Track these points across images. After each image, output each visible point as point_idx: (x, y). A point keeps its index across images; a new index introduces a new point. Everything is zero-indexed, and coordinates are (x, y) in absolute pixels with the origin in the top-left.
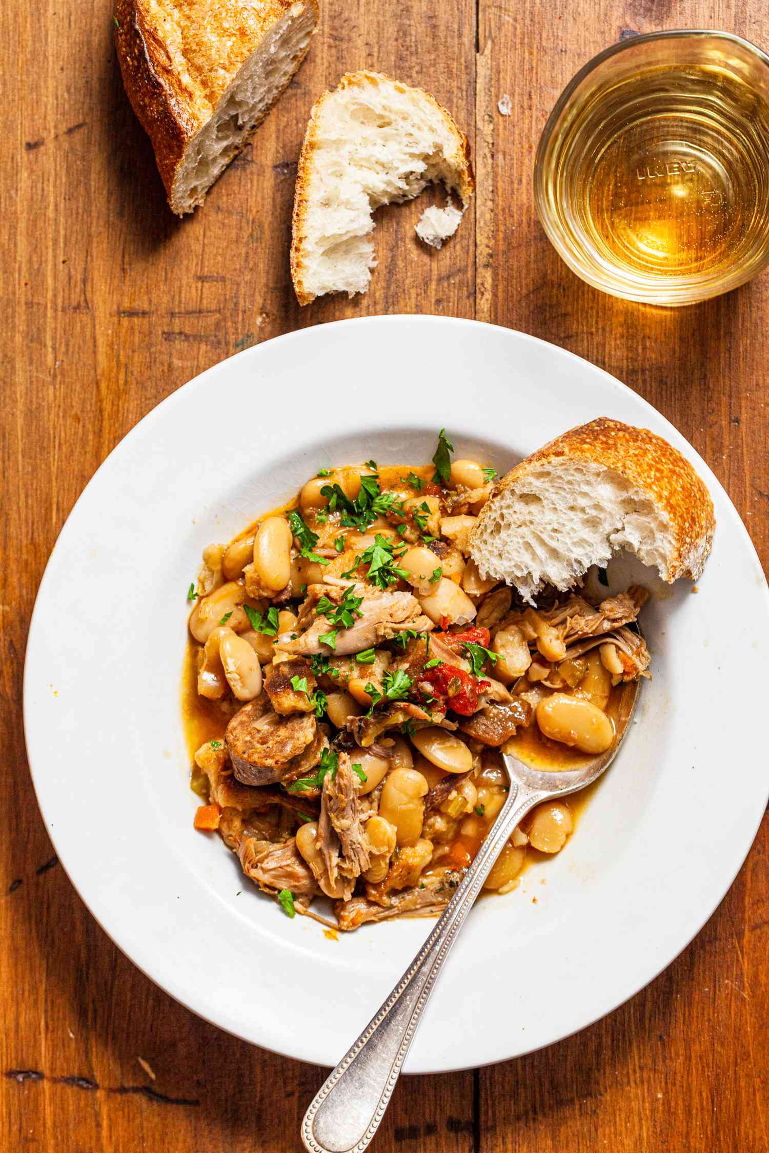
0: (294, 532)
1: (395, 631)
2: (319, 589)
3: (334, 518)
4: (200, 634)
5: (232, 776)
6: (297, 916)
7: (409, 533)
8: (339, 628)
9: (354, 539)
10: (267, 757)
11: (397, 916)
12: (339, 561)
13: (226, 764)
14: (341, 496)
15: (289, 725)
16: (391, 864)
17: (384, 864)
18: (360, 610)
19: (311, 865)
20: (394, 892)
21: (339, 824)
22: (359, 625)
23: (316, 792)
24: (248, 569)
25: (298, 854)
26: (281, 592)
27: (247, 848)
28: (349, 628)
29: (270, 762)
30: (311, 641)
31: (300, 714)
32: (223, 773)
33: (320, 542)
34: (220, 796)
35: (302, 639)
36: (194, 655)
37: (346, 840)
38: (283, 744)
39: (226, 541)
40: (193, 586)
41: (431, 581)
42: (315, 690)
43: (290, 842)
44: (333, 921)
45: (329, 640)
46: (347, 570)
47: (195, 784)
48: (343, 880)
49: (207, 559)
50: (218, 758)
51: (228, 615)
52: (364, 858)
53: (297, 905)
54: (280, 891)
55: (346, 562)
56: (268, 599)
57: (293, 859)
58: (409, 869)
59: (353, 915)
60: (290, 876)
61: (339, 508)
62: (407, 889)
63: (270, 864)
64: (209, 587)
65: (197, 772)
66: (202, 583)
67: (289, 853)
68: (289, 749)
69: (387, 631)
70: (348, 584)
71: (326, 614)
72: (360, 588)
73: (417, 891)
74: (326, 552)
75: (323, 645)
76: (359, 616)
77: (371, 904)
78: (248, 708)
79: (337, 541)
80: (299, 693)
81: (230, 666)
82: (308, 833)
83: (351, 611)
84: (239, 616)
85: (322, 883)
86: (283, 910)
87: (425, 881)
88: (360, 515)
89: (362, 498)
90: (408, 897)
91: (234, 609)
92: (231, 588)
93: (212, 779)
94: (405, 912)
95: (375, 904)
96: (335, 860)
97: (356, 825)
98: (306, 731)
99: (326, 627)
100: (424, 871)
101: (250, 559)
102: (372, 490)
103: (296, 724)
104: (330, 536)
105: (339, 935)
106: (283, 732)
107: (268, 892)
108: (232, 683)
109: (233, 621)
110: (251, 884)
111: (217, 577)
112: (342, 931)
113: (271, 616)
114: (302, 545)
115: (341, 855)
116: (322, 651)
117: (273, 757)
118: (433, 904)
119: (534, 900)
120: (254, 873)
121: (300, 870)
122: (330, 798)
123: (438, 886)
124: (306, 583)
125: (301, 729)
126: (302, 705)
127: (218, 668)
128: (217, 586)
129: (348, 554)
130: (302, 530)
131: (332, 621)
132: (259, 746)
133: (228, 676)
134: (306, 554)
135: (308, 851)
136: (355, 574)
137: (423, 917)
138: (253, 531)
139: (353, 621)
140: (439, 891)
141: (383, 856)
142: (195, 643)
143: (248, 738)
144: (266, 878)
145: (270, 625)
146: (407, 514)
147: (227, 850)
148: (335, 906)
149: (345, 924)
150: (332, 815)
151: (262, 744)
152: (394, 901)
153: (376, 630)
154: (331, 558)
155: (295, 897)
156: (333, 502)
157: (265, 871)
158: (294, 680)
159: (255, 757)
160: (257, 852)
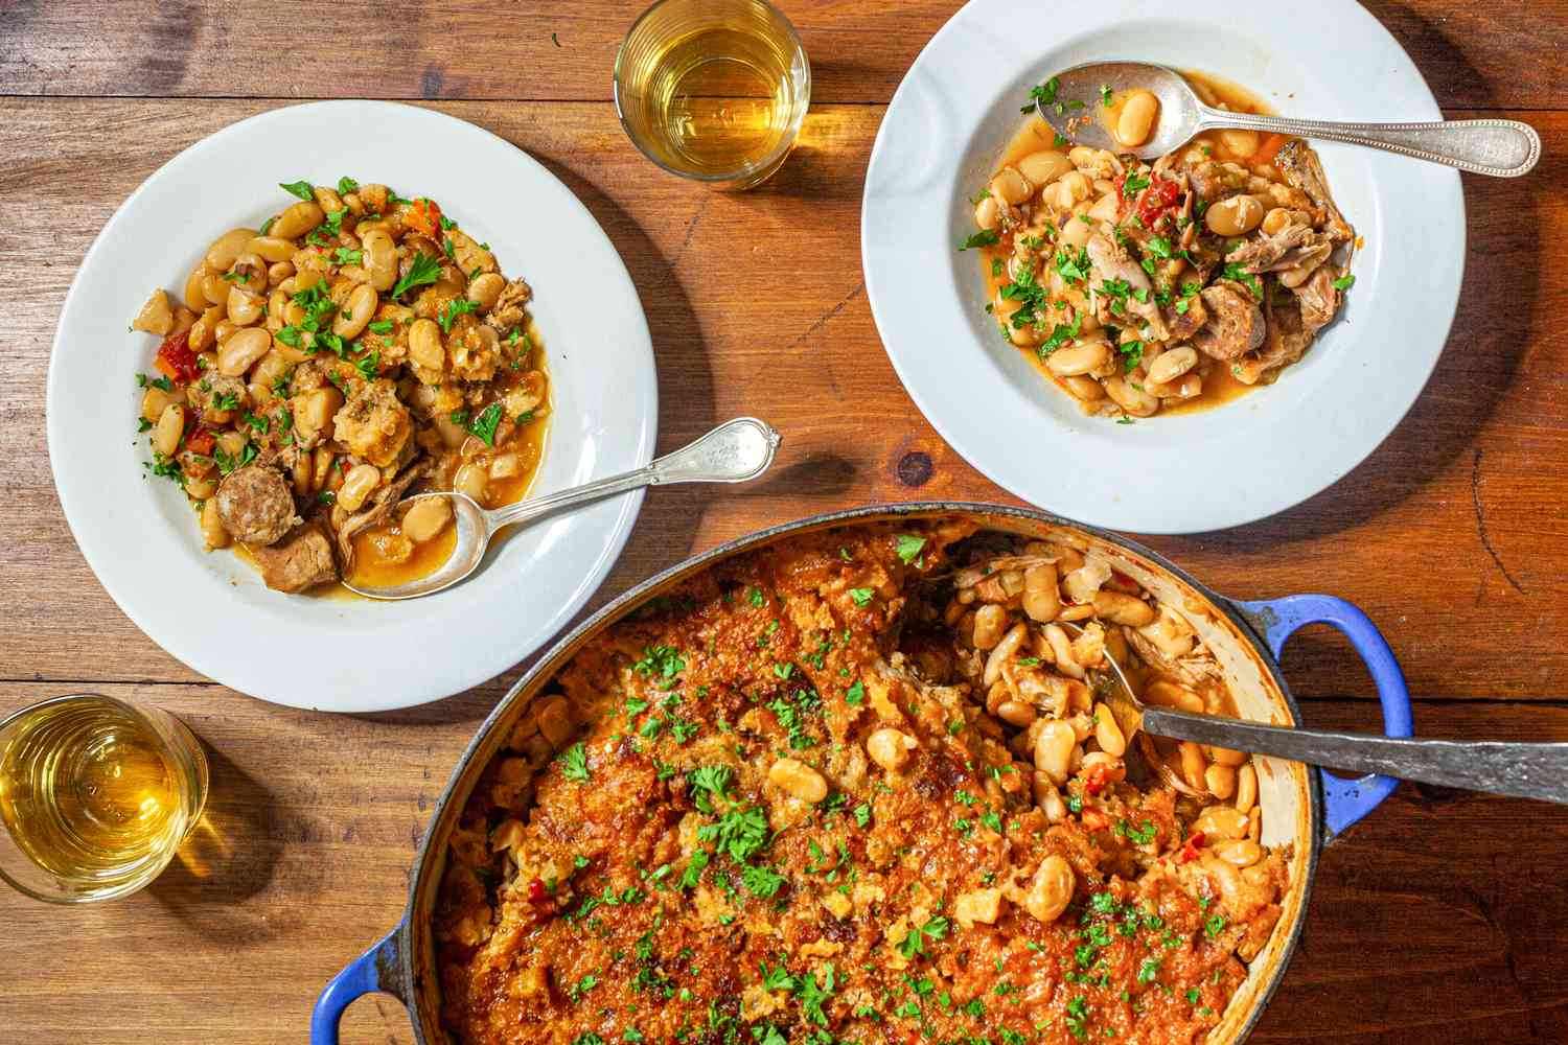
0: (1057, 348)
1: (1120, 247)
2: (1102, 316)
3: (1039, 316)
4: (1153, 405)
5: (1260, 349)
6: (1352, 273)
7: (1045, 253)
8: (1131, 291)
9: (1055, 295)
10: (1244, 317)
11: (1330, 198)
12: (1074, 304)
13: (1250, 356)
14: (1019, 313)
15: (1214, 308)
16: (1294, 209)
17: (1297, 214)
18: (1112, 280)
19: (1312, 269)
20: (1313, 204)
21: (1280, 252)
22: (1124, 277)
23: (1257, 278)
24: (1095, 376)
25: (1305, 283)
26: (1107, 347)
27: (1313, 322)
28: (1128, 282)
29: (1248, 314)
30: (1147, 310)
31: (1204, 302)
32: (1259, 356)
33: (1061, 323)
34: (1278, 355)
35: (1148, 317)
36: (1170, 407)
37: (1289, 244)
38: (1230, 308)
39: (1076, 403)
40: (1119, 422)
41: (1090, 224)
42: (1181, 296)
43: (1297, 292)
44: (1348, 246)
45: (1143, 295)
46: (1082, 295)
47: (1270, 380)
48: (1318, 242)
49: (1093, 413)
50: (1248, 365)
51: (1134, 386)
52: (1297, 228)
53: (1344, 275)
54: (1338, 290)
55: (1076, 299)
56: (1115, 356)
57: (1310, 286)
58: (1294, 196)
59: (1339, 230)
60: (1323, 284)
61: (1031, 314)
62: (1308, 196)
63: (1320, 303)
64: (1113, 408)
65: (1262, 381)
66: (1111, 414)
67: (1307, 291)
68: (1234, 302)
69: (1122, 254)
70: (1093, 295)
71: (1123, 305)
72: (1095, 285)
73: (1307, 189)
74: (1069, 316)
75: (1148, 300)
76: (1117, 279)
77: (1327, 221)
78: (1206, 348)
79: (1058, 309)
80: (1190, 305)
81: (1175, 370)
82: (1288, 280)
83: (1115, 286)
84: (1132, 378)
85: (1323, 259)
86: (1350, 286)
87: (1297, 185)
88: (1034, 297)
89: (1018, 297)
90: (1314, 193)
91: (1128, 382)
92: (1111, 387)
93: (1264, 366)
94: (1325, 193)
95: (1326, 216)
96: (1305, 249)
97: (1274, 239)
98: (1216, 293)
99: (1134, 301)
100: (1290, 186)
101: (1086, 377)
102: (1012, 290)
103: (1213, 302)
104: (1055, 315)
105: (1357, 238)
106: (1221, 311)
107: (1341, 298)
108: (1188, 367)
109: (1137, 382)
110: (1339, 314)
111: (1104, 403)
112: (1354, 236)
113: (1129, 349)
114: (1067, 338)
115: (1300, 246)
116: (1152, 299)
117: (1244, 313)
118: (1313, 174)
119: (1291, 96)
120: (1330, 312)
121: (1317, 279)
122: (1261, 263)
123: (1298, 173)
124: (1099, 327)
125: (1215, 297)
126: (1198, 301)
127: (1176, 382)
128: (1112, 401)
129: (1069, 297)
130: (1054, 341)
131: (1128, 297)
132: (1237, 327)
133: (1183, 371)
134: (1075, 331)
135: (1302, 275)
136: (1085, 288)
137: (1324, 179)
138: (1062, 380)
139: (1122, 282)
140: (1302, 171)
141: (1291, 216)
142: (1160, 408)
143: (1232, 338)
144: (1331, 303)
145: (1135, 349)
146: (1031, 256)
147: (1316, 342)
148: (1338, 244)
149: (1349, 234)
150: (1274, 258)
151: (1234, 324)
152: (1319, 203)
153: (1123, 262)
154: (1073, 310)
155: (1338, 278)
156: (1027, 319)
157: (1326, 305)
158: (1181, 312)
159: (1247, 326)
160: (1312, 314)
